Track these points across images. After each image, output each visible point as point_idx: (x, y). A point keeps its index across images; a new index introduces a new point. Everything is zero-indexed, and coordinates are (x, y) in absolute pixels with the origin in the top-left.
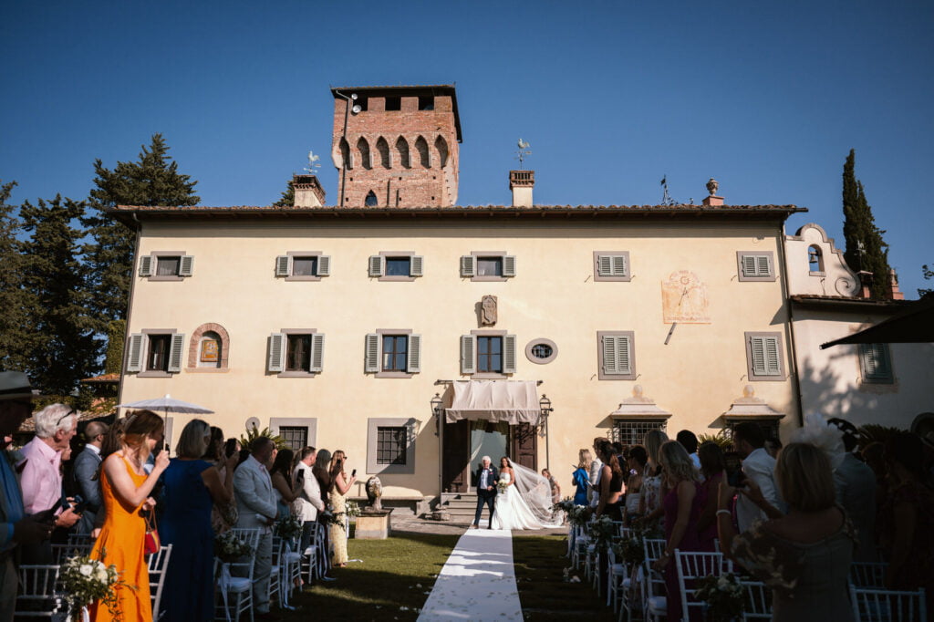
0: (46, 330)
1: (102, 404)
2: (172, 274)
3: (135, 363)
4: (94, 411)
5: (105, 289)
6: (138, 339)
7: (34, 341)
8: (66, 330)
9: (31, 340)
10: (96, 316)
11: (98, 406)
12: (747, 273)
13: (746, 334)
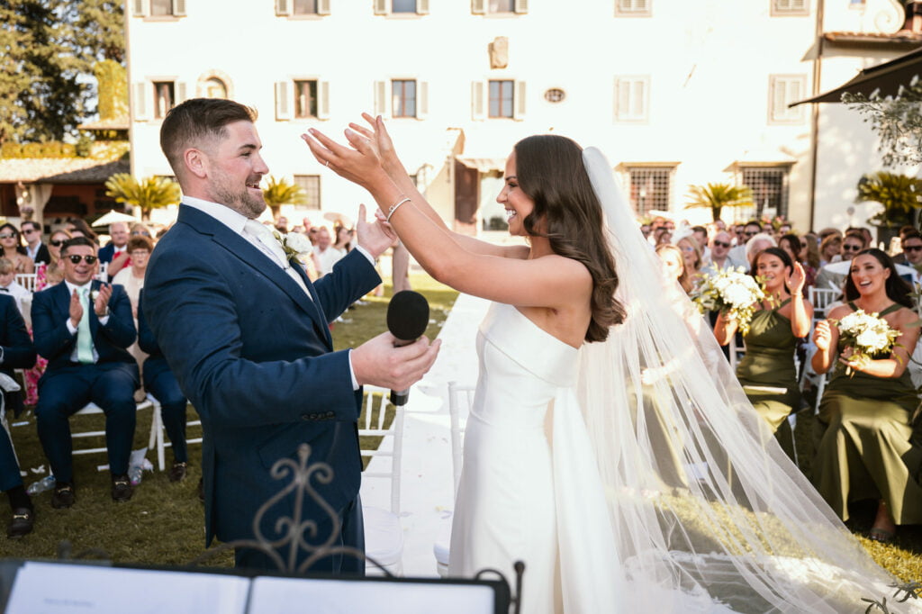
0: (30, 72)
1: (103, 152)
2: (167, 14)
3: (143, 111)
4: (96, 159)
5: (84, 25)
6: (141, 85)
7: (17, 85)
8: (50, 71)
9: (14, 82)
10: (80, 56)
11: (99, 153)
12: (780, 7)
13: (770, 76)
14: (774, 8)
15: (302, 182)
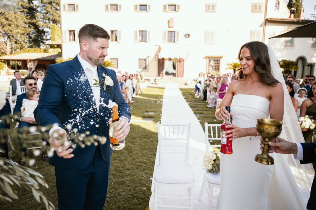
0: (30, 27)
1: (52, 51)
2: (73, 10)
3: (66, 39)
4: (50, 53)
5: (46, 13)
6: (65, 31)
7: (26, 31)
8: (36, 27)
9: (26, 30)
10: (45, 23)
11: (51, 51)
12: (254, 10)
13: (250, 31)
14: (252, 11)
15: (113, 60)
